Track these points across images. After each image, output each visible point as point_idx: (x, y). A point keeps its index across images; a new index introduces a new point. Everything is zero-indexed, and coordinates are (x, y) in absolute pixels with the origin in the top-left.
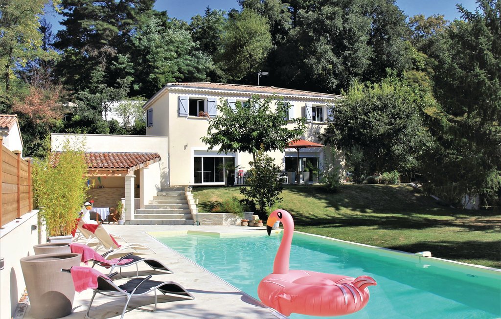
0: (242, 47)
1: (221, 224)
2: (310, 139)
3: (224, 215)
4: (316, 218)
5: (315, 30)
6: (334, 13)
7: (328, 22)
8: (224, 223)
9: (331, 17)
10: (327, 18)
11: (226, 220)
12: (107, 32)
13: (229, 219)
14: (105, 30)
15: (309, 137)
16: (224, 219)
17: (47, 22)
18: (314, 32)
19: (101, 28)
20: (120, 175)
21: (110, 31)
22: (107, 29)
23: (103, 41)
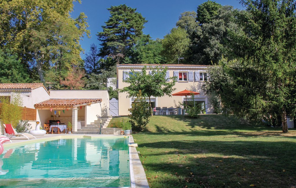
0: (172, 46)
1: (113, 134)
2: (199, 91)
3: (114, 129)
4: (174, 132)
5: (209, 33)
6: (220, 23)
7: (216, 28)
8: (114, 133)
9: (218, 25)
10: (216, 26)
11: (116, 131)
12: (120, 47)
13: (117, 131)
14: (118, 46)
15: (198, 89)
16: (114, 131)
17: (95, 45)
18: (209, 34)
19: (116, 45)
20: (70, 109)
21: (121, 46)
22: (119, 45)
23: (117, 51)
